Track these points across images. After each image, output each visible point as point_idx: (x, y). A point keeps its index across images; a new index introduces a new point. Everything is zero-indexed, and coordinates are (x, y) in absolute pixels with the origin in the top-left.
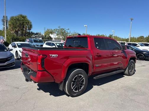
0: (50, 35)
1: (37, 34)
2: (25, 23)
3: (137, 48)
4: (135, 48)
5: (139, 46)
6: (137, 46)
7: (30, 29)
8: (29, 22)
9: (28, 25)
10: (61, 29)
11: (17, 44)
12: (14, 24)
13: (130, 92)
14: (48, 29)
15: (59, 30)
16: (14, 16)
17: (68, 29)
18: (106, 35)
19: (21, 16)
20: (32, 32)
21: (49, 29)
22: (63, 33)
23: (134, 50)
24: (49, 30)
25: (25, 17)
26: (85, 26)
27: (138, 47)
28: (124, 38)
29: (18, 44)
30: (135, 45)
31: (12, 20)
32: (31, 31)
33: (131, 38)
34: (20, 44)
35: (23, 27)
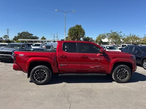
0: (102, 40)
2: (79, 32)
12: (71, 34)
17: (121, 32)
24: (101, 35)
25: (80, 26)
31: (70, 30)
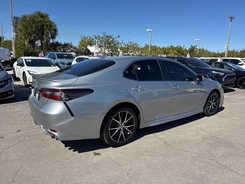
0: (89, 47)
1: (66, 45)
3: (238, 68)
4: (236, 68)
5: (243, 64)
6: (239, 65)
7: (53, 37)
8: (51, 25)
9: (50, 30)
10: (107, 36)
11: (25, 60)
12: (27, 29)
13: (220, 149)
14: (84, 37)
15: (103, 38)
16: (27, 15)
18: (185, 47)
19: (39, 13)
20: (57, 43)
21: (86, 37)
22: (109, 43)
23: (233, 70)
24: (86, 39)
25: (46, 16)
26: (148, 30)
27: (241, 65)
28: (217, 53)
29: (27, 61)
30: (236, 62)
31: (24, 21)
32: (55, 40)
33: (229, 52)
34: (30, 61)
35: (43, 33)
